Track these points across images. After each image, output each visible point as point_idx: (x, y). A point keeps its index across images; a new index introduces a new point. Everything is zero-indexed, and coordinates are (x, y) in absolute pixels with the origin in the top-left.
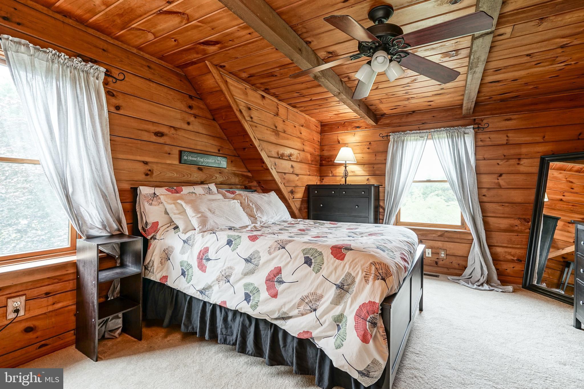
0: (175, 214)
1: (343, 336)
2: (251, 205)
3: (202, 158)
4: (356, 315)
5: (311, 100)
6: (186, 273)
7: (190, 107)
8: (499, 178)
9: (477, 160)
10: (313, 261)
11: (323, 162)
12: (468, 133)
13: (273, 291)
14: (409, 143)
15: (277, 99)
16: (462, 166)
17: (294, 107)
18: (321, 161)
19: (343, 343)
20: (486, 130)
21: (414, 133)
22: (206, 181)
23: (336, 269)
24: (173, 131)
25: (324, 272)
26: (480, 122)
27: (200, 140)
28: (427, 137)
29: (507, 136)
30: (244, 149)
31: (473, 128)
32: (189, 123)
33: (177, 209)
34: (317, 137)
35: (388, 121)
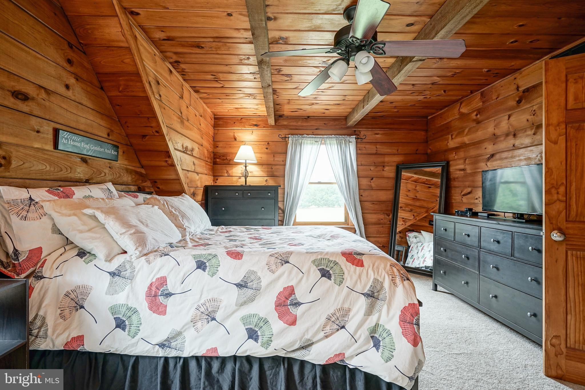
0: (81, 232)
1: (391, 347)
2: (174, 211)
3: (87, 144)
4: (400, 320)
5: (222, 87)
6: (127, 323)
7: (69, 61)
8: (372, 181)
9: (357, 165)
10: (331, 272)
11: (218, 160)
12: (351, 142)
13: (288, 317)
14: (305, 146)
15: (182, 78)
16: (348, 170)
17: (197, 91)
18: (214, 158)
19: (394, 354)
20: (364, 141)
21: (310, 137)
22: (92, 179)
23: (360, 277)
24: (43, 95)
25: (348, 282)
26: (359, 133)
27: (84, 116)
28: (321, 142)
29: (376, 147)
30: (144, 136)
31: (355, 138)
32: (67, 87)
33: (84, 224)
34: (211, 131)
35: (285, 123)
